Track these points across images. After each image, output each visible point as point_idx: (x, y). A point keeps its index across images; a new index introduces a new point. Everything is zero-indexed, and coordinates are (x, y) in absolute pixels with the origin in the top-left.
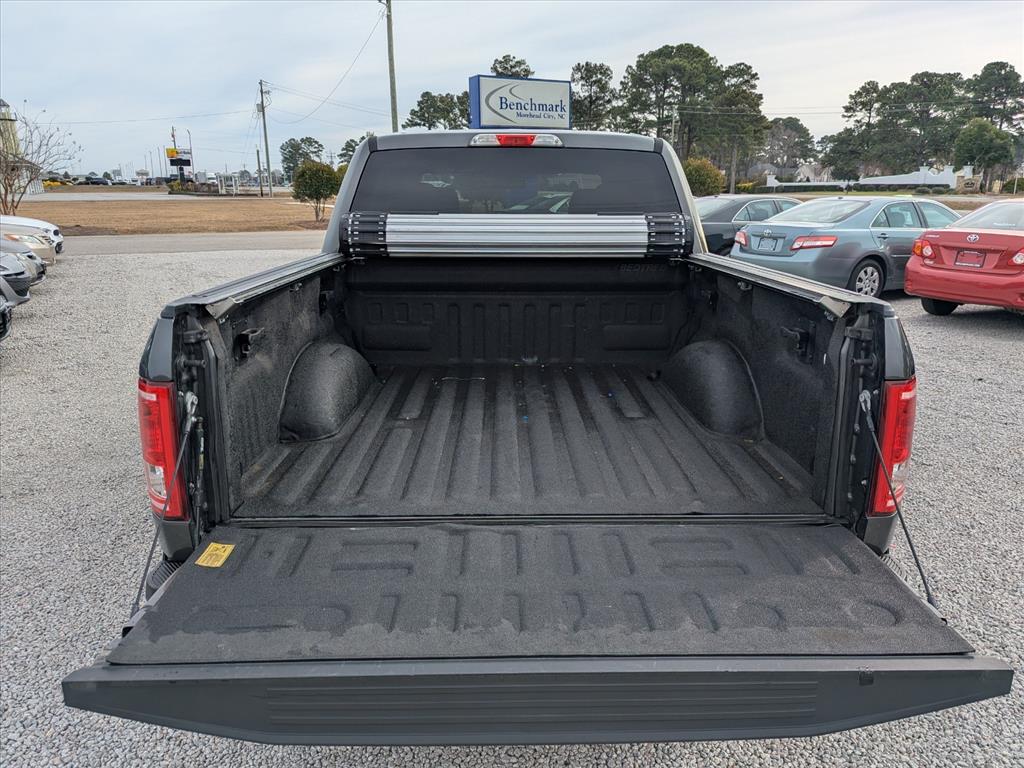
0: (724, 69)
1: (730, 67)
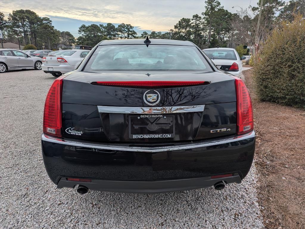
0: (42, 18)
1: (43, 18)
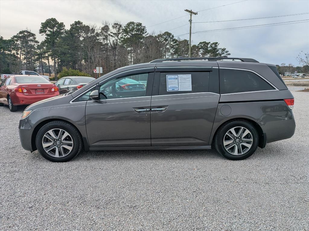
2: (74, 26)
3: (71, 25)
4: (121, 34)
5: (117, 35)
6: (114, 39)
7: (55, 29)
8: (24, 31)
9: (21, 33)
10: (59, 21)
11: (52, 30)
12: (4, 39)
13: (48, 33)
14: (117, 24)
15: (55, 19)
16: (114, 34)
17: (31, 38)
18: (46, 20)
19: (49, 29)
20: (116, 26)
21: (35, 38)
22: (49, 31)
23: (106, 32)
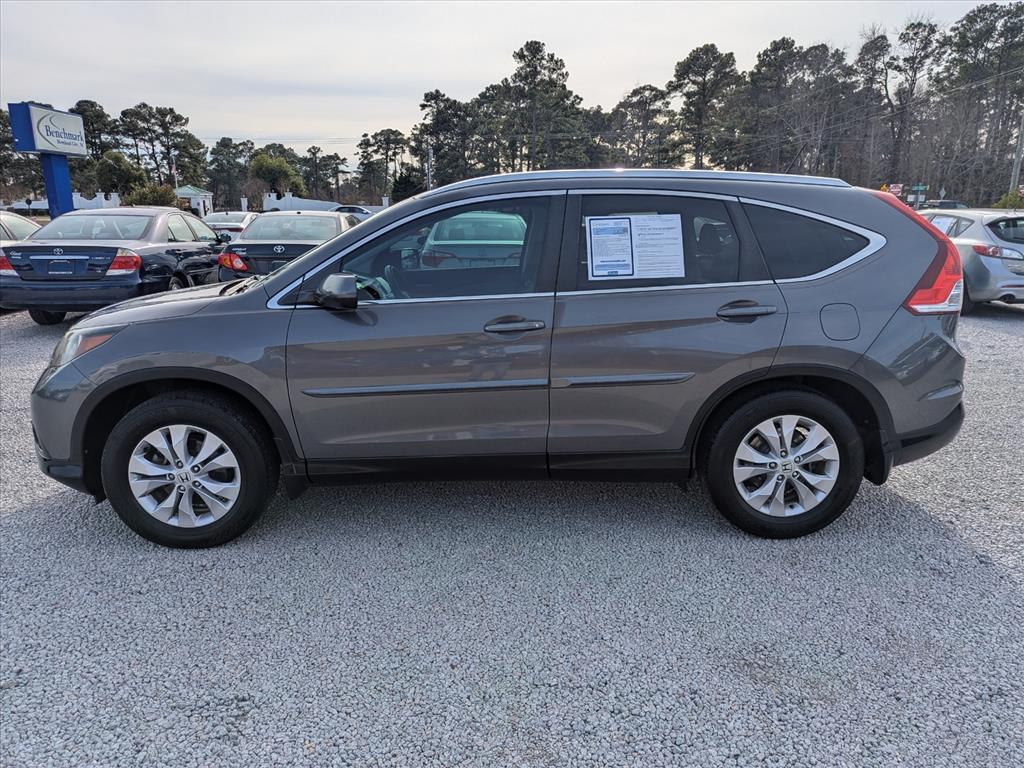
2: (768, 56)
3: (759, 56)
4: (932, 58)
5: (914, 63)
6: (901, 77)
7: (710, 75)
8: (644, 88)
9: (635, 93)
10: (723, 50)
11: (700, 79)
12: (603, 112)
13: (691, 88)
14: (920, 24)
15: (713, 46)
16: (905, 60)
17: (658, 104)
18: (690, 55)
19: (692, 78)
20: (915, 34)
21: (668, 103)
22: (694, 82)
23: (876, 58)
